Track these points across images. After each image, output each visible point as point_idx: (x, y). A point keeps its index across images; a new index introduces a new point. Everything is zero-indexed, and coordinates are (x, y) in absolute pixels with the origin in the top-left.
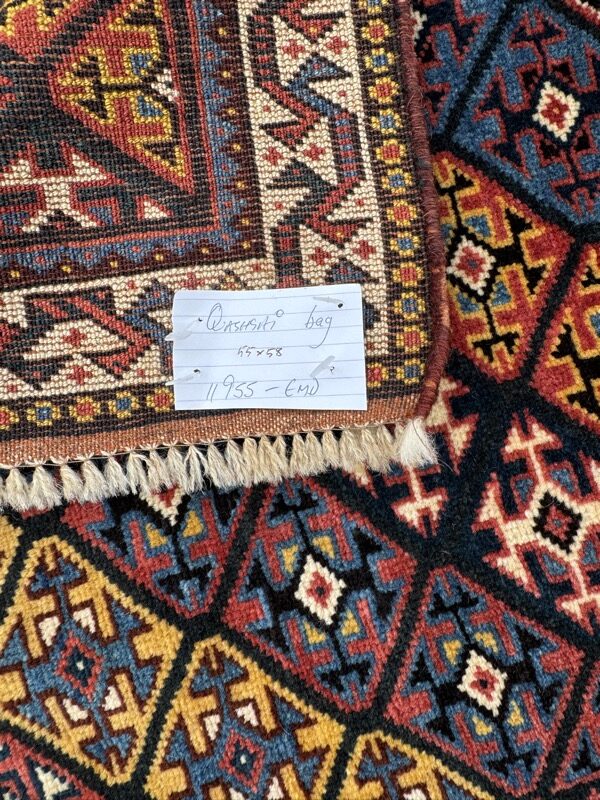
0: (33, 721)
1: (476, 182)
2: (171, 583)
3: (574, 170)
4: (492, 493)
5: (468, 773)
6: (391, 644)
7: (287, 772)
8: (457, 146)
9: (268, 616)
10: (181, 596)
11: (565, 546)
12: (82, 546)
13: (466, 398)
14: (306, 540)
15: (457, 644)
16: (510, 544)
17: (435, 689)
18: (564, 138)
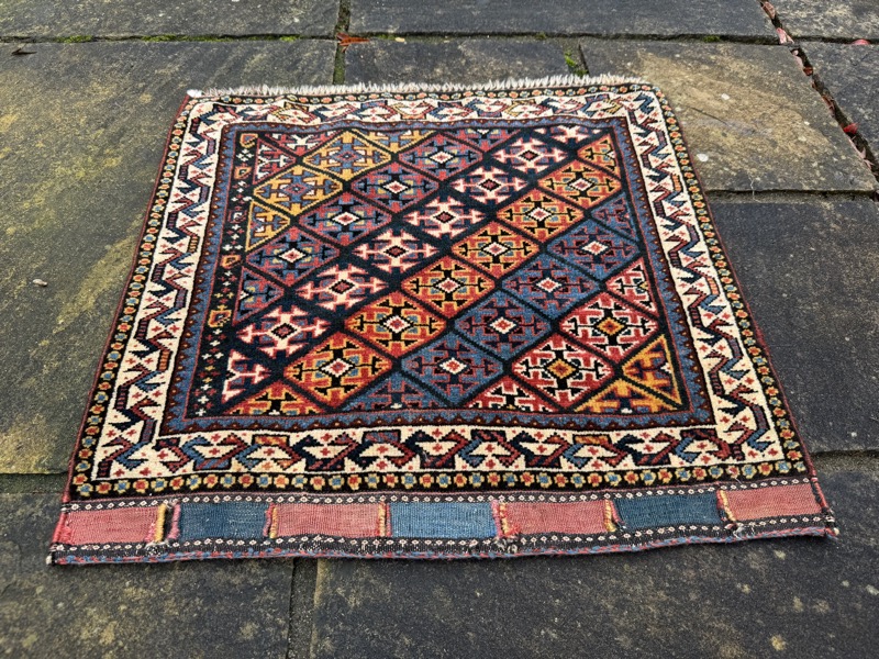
0: (334, 143)
1: (480, 294)
2: (365, 181)
4: (361, 271)
5: (262, 245)
6: (318, 233)
7: (287, 199)
8: (496, 291)
9: (342, 204)
10: (359, 183)
11: (333, 288)
12: (385, 165)
13: (399, 271)
15: (310, 252)
16: (340, 272)
17: (296, 242)
18: (491, 325)
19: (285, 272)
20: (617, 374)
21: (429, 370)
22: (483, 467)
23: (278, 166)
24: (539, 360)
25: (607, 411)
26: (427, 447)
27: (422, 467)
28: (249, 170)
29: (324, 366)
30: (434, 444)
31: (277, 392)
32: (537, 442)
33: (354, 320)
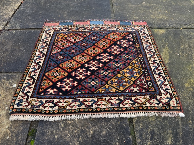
0: (125, 87)
1: (88, 50)
3: (89, 44)
4: (112, 53)
5: (135, 59)
6: (123, 61)
7: (133, 70)
8: (84, 50)
9: (119, 68)
10: (115, 73)
11: (117, 50)
12: (109, 80)
13: (104, 53)
14: (113, 65)
15: (124, 58)
16: (116, 53)
18: (86, 44)
19: (128, 53)
20: (66, 38)
21: (98, 37)
22: (91, 27)
23: (139, 80)
24: (79, 39)
25: (70, 33)
28: (147, 79)
29: (116, 37)
30: (98, 29)
31: (123, 35)
32: (82, 30)
33: (112, 43)
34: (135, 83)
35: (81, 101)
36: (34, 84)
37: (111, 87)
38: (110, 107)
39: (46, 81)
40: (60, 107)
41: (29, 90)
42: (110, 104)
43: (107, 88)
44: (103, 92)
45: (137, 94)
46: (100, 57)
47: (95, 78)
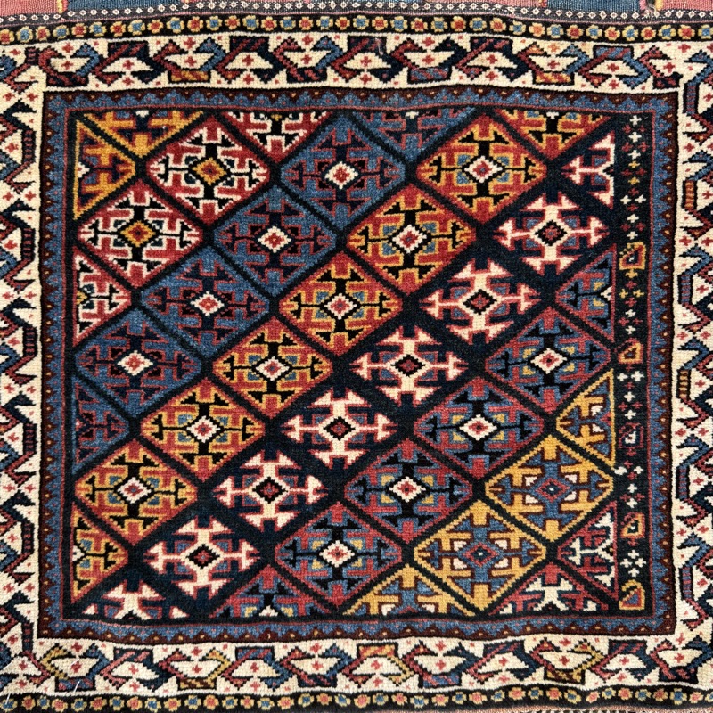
0: (502, 586)
1: (300, 291)
2: (453, 499)
3: (308, 240)
4: (455, 330)
5: (591, 381)
6: (515, 401)
7: (564, 469)
8: (278, 296)
9: (484, 456)
10: (460, 496)
11: (492, 301)
12: (423, 537)
13: (405, 329)
14: (452, 427)
15: (526, 368)
16: (483, 328)
17: (545, 386)
18: (290, 240)
19: (557, 330)
20: (142, 163)
21: (372, 166)
22: (316, 36)
23: (582, 539)
24: (236, 185)
25: (165, 113)
26: (377, 63)
27: (384, 40)
28: (625, 533)
29: (499, 173)
30: (371, 66)
31: (552, 144)
32: (251, 70)
33: (464, 239)
34: (559, 558)
35: (278, 657)
36: (36, 554)
37: (429, 582)
38: (416, 691)
39: (87, 535)
40: (186, 683)
41: (17, 588)
42: (417, 676)
43: (410, 589)
44: (385, 613)
45: (553, 621)
46: (380, 365)
47: (349, 520)
